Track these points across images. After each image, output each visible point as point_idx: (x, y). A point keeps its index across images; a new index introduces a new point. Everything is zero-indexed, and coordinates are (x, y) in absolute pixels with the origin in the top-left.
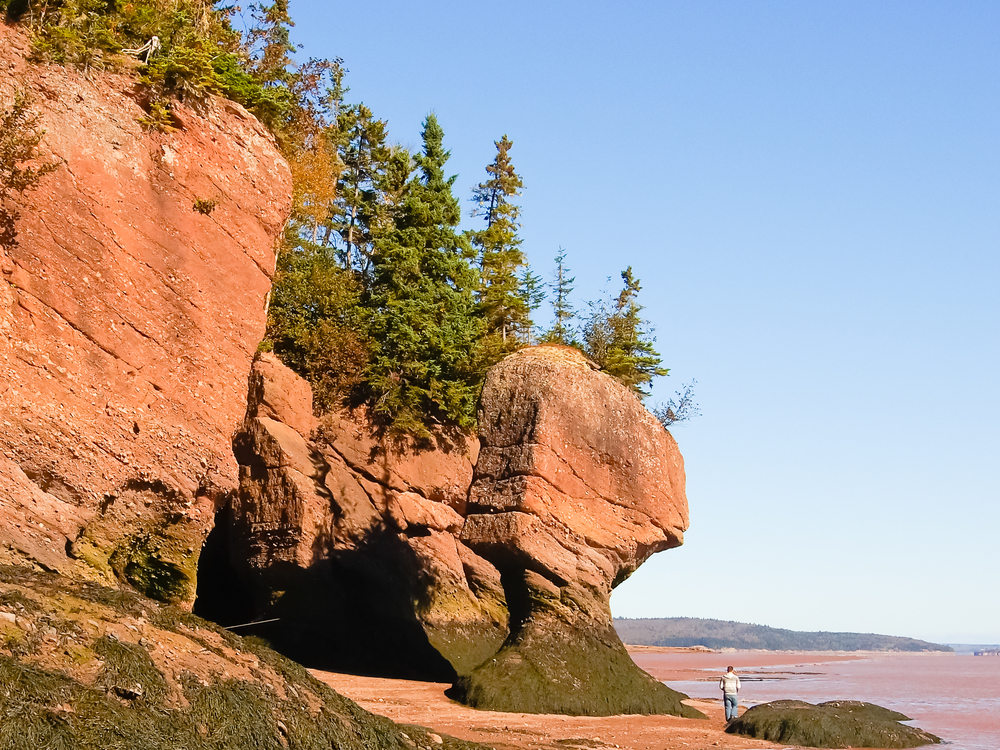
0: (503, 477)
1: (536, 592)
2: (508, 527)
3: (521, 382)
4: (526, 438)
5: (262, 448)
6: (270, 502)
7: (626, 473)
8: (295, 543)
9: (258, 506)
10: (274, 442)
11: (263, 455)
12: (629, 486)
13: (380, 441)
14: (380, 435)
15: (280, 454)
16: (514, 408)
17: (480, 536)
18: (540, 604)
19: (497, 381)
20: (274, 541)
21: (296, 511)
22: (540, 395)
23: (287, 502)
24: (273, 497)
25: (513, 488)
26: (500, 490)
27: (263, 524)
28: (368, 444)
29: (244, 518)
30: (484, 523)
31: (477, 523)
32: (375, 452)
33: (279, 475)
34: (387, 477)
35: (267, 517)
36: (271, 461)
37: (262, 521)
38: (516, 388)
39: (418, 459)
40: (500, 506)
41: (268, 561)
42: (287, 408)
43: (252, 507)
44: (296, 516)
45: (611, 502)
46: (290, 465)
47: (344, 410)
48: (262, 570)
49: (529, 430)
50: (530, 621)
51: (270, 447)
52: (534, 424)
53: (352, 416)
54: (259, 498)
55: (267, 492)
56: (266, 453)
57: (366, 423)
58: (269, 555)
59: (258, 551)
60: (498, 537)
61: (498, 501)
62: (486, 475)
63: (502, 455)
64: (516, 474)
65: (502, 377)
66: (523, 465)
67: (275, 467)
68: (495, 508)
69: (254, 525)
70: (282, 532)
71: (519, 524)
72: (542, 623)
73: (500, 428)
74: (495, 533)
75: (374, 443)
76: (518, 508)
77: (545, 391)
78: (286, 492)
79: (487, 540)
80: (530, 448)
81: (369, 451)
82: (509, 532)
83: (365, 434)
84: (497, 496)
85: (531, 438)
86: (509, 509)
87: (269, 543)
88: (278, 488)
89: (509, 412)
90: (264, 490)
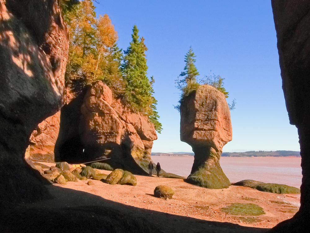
0: (206, 120)
1: (212, 153)
2: (211, 135)
3: (208, 94)
4: (213, 110)
5: (103, 108)
6: (106, 124)
7: (228, 122)
8: (116, 136)
9: (101, 125)
10: (108, 106)
11: (103, 110)
12: (228, 125)
13: (124, 109)
14: (124, 108)
15: (110, 110)
16: (208, 101)
17: (200, 137)
18: (212, 157)
19: (200, 93)
20: (107, 135)
21: (116, 127)
22: (216, 98)
23: (113, 124)
24: (107, 122)
25: (211, 124)
26: (206, 124)
27: (103, 130)
28: (122, 110)
29: (95, 128)
30: (201, 133)
31: (198, 133)
32: (124, 112)
33: (110, 116)
34: (126, 120)
35: (105, 128)
36: (106, 112)
37: (103, 129)
38: (207, 95)
39: (131, 115)
40: (206, 129)
41: (105, 141)
42: (107, 97)
43: (98, 125)
44: (117, 128)
45: (224, 129)
46: (113, 113)
47: (115, 100)
48: (103, 144)
49: (214, 107)
50: (208, 161)
51: (106, 108)
52: (216, 106)
53: (117, 102)
54: (101, 123)
55: (105, 121)
56: (104, 109)
57: (121, 104)
58: (106, 139)
59: (101, 138)
60: (207, 138)
61: (206, 127)
62: (200, 120)
63: (205, 114)
64: (211, 120)
65: (202, 92)
66: (213, 117)
67: (108, 114)
68: (204, 129)
69: (100, 130)
70: (111, 133)
71: (215, 134)
72: (211, 162)
73: (203, 107)
74: (206, 136)
75: (123, 110)
76: (213, 130)
77: (217, 97)
78: (112, 121)
79: (203, 138)
80: (215, 113)
81: (122, 112)
82: (211, 136)
83: (121, 107)
84: (205, 126)
85: (215, 109)
86: (209, 130)
87: (106, 136)
88: (109, 120)
89: (206, 102)
90: (103, 120)
